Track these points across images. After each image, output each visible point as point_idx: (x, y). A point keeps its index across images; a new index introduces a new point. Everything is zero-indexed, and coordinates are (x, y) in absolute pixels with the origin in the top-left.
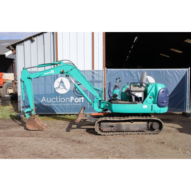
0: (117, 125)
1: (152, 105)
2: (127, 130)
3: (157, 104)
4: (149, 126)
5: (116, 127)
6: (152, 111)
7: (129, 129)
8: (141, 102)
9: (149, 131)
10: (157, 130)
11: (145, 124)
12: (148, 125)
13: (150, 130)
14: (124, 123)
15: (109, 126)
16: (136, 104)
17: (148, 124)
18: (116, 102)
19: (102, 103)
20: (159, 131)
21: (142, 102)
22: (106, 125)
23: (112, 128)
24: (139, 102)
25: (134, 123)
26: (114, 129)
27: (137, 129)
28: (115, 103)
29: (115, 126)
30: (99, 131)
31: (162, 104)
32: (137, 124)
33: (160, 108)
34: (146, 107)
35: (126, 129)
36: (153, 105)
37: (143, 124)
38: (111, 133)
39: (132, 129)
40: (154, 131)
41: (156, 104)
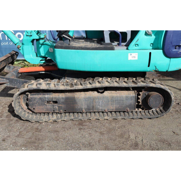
0: (67, 99)
1: (150, 53)
2: (89, 109)
3: (163, 49)
4: (140, 101)
5: (63, 103)
6: (149, 66)
7: (93, 107)
8: (125, 44)
9: (140, 110)
10: (158, 109)
11: (131, 97)
12: (139, 99)
13: (143, 109)
14: (82, 95)
15: (48, 102)
16: (112, 49)
17: (139, 95)
18: (66, 43)
19: (43, 44)
20: (161, 110)
21: (127, 45)
22: (40, 99)
23: (56, 106)
24: (119, 44)
25: (107, 93)
26: (59, 107)
27: (113, 107)
28: (61, 47)
29: (62, 100)
30: (28, 111)
31: (174, 50)
32: (113, 97)
33: (169, 59)
34: (136, 58)
35: (86, 107)
36: (153, 52)
37: (127, 98)
38: (55, 117)
39: (100, 108)
40: (150, 111)
41: (161, 51)
